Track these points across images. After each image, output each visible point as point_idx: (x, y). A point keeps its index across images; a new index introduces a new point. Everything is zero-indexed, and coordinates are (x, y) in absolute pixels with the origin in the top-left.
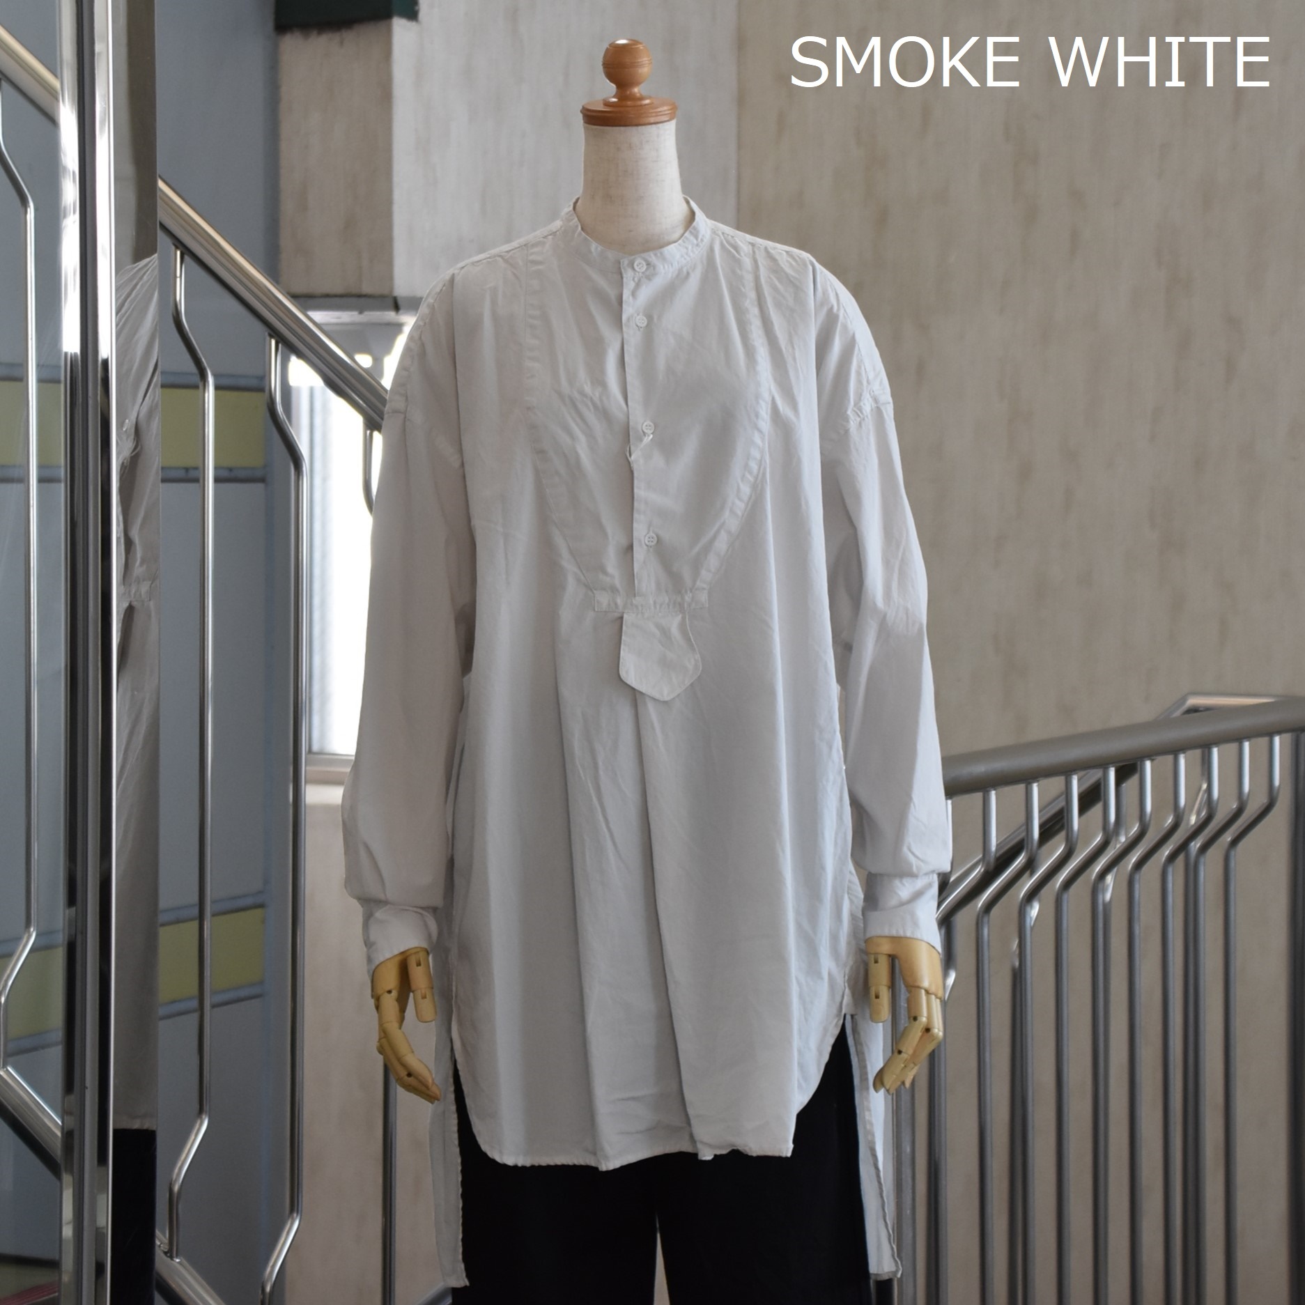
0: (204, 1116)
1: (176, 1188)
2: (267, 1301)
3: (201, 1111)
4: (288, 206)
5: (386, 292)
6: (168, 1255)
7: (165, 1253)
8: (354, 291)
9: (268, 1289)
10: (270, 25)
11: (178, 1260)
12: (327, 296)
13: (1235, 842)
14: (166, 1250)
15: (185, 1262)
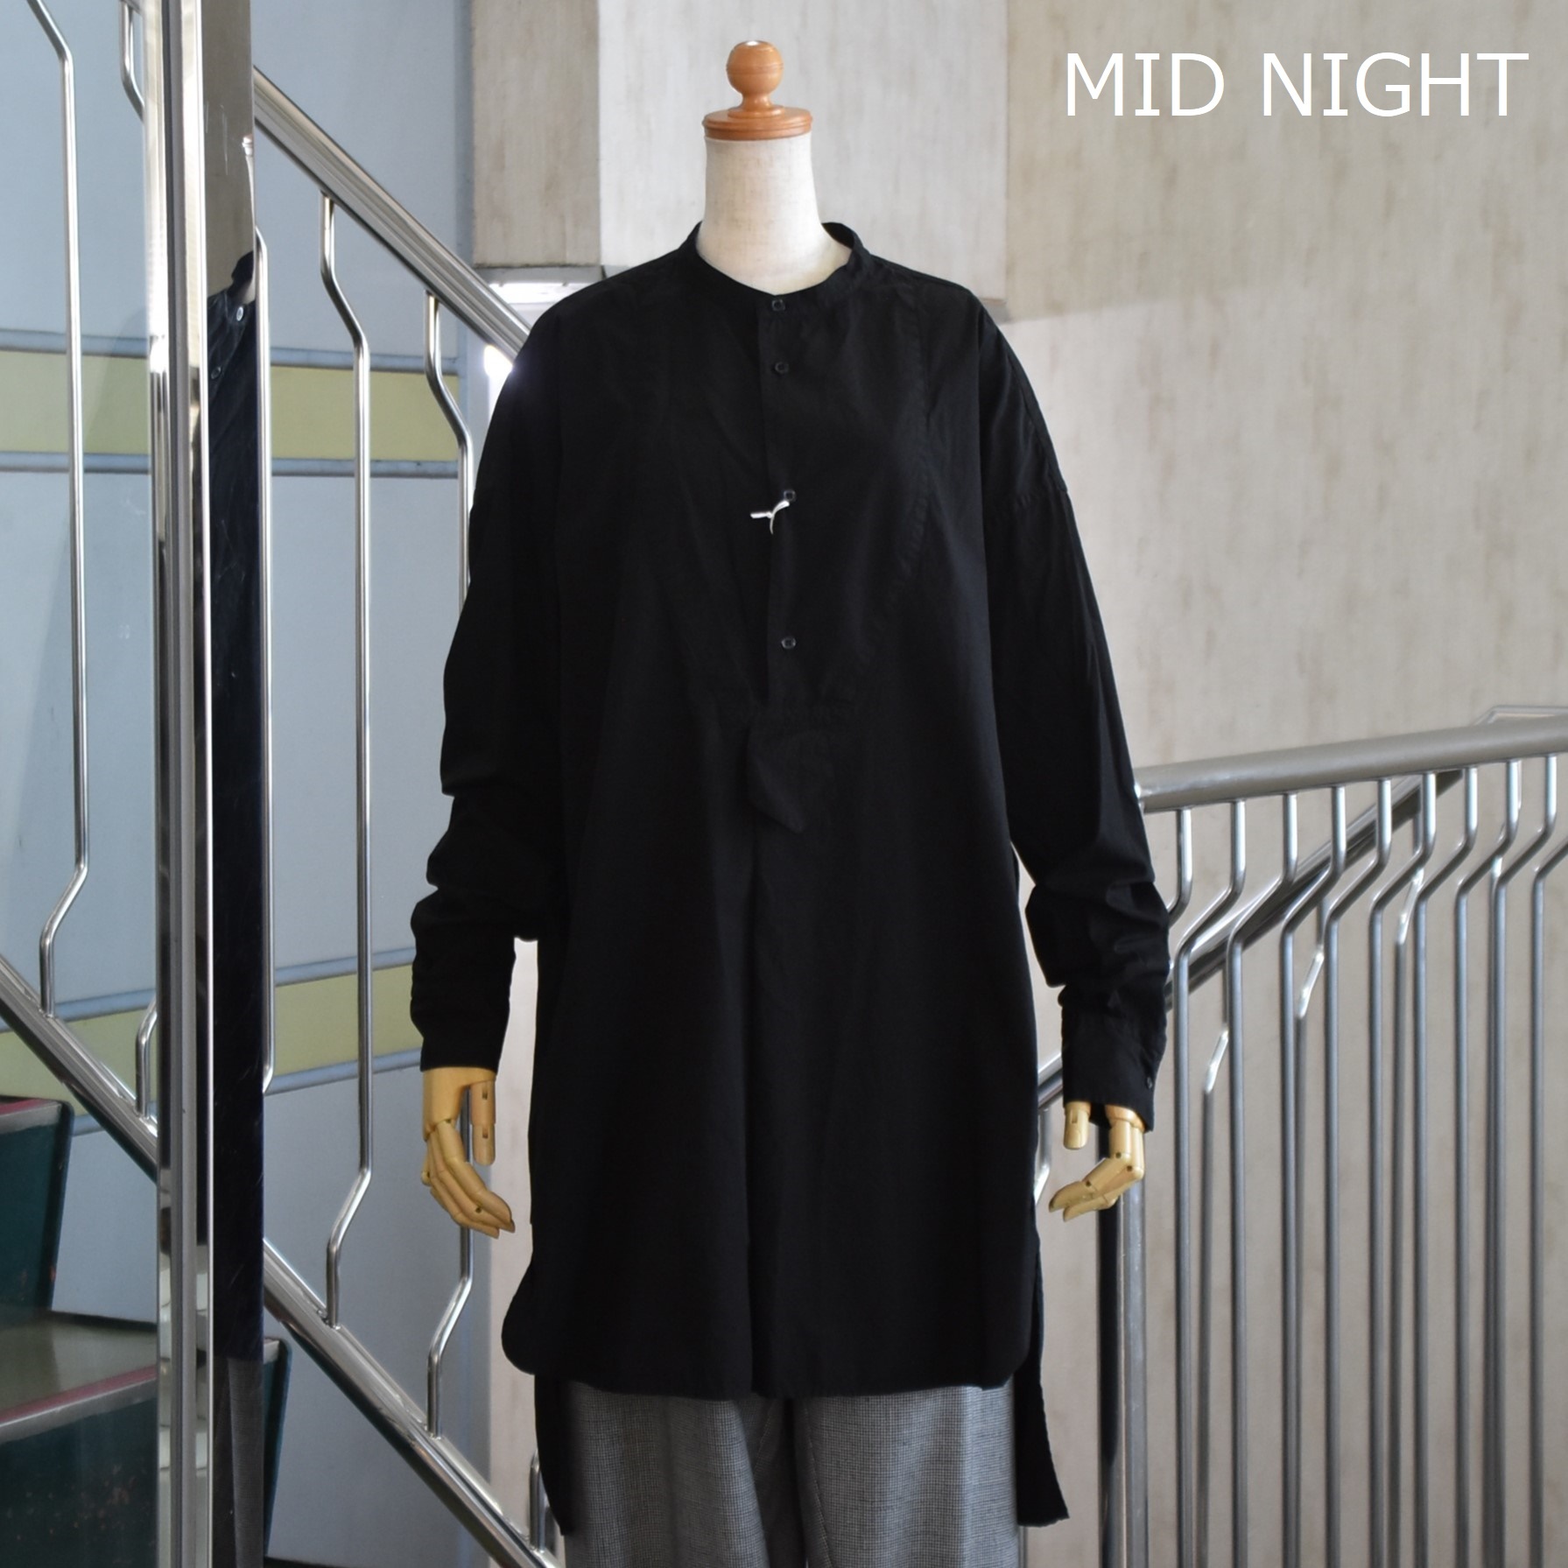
0: (365, 1170)
1: (335, 1248)
3: (362, 1167)
4: (483, 164)
5: (592, 261)
6: (327, 1321)
7: (324, 1320)
8: (559, 260)
9: (436, 1360)
11: (338, 1328)
12: (527, 266)
13: (1543, 872)
14: (325, 1317)
15: (347, 1331)
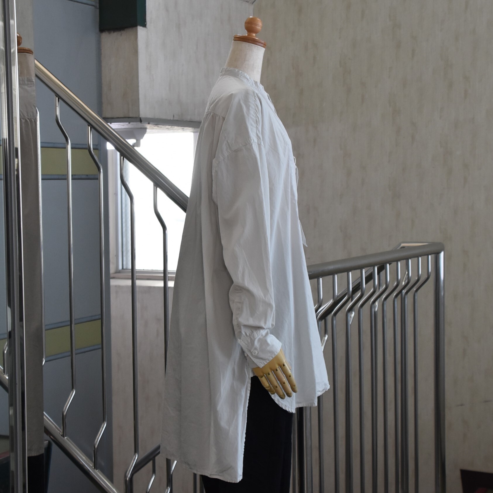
0: (74, 390)
1: (65, 413)
2: (96, 450)
3: (73, 388)
4: (105, 89)
5: (137, 116)
6: (63, 436)
7: (62, 435)
8: (128, 116)
9: (96, 446)
10: (98, 30)
11: (66, 438)
12: (118, 118)
13: (417, 291)
14: (62, 434)
15: (69, 439)
